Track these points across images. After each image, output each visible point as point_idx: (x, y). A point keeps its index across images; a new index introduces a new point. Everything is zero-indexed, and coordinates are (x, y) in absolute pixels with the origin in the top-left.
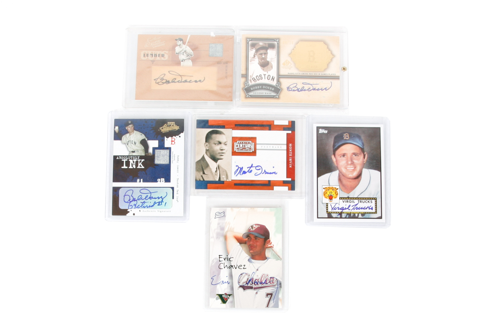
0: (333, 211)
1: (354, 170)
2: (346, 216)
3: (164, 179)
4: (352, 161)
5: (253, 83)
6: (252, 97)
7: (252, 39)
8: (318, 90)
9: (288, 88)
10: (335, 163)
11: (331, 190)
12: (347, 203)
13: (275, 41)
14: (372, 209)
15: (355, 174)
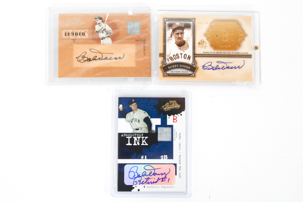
3: (167, 156)
5: (170, 62)
6: (169, 75)
7: (169, 19)
8: (231, 68)
9: (203, 67)
13: (190, 21)
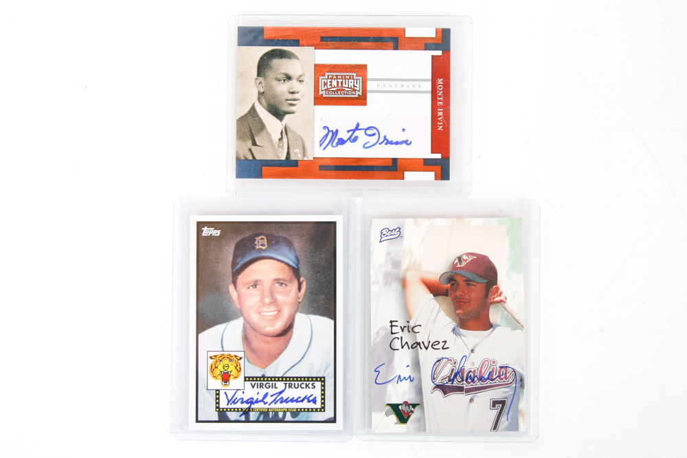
0: (230, 406)
1: (277, 317)
2: (259, 417)
4: (272, 297)
10: (236, 301)
11: (226, 362)
12: (259, 390)
14: (314, 401)
15: (279, 325)
